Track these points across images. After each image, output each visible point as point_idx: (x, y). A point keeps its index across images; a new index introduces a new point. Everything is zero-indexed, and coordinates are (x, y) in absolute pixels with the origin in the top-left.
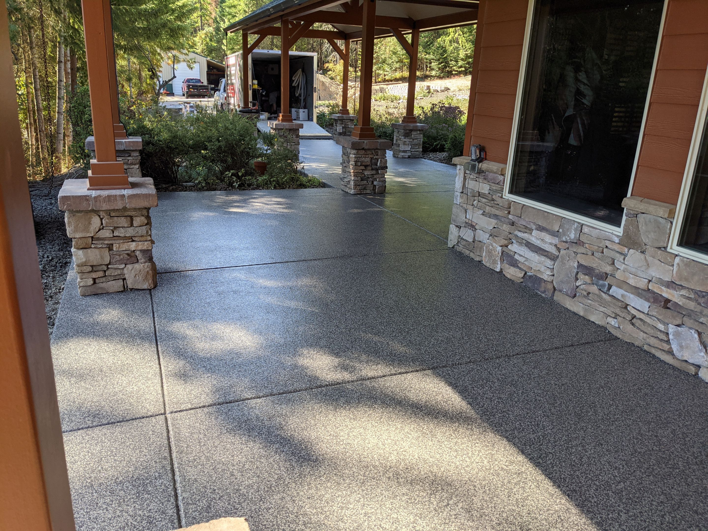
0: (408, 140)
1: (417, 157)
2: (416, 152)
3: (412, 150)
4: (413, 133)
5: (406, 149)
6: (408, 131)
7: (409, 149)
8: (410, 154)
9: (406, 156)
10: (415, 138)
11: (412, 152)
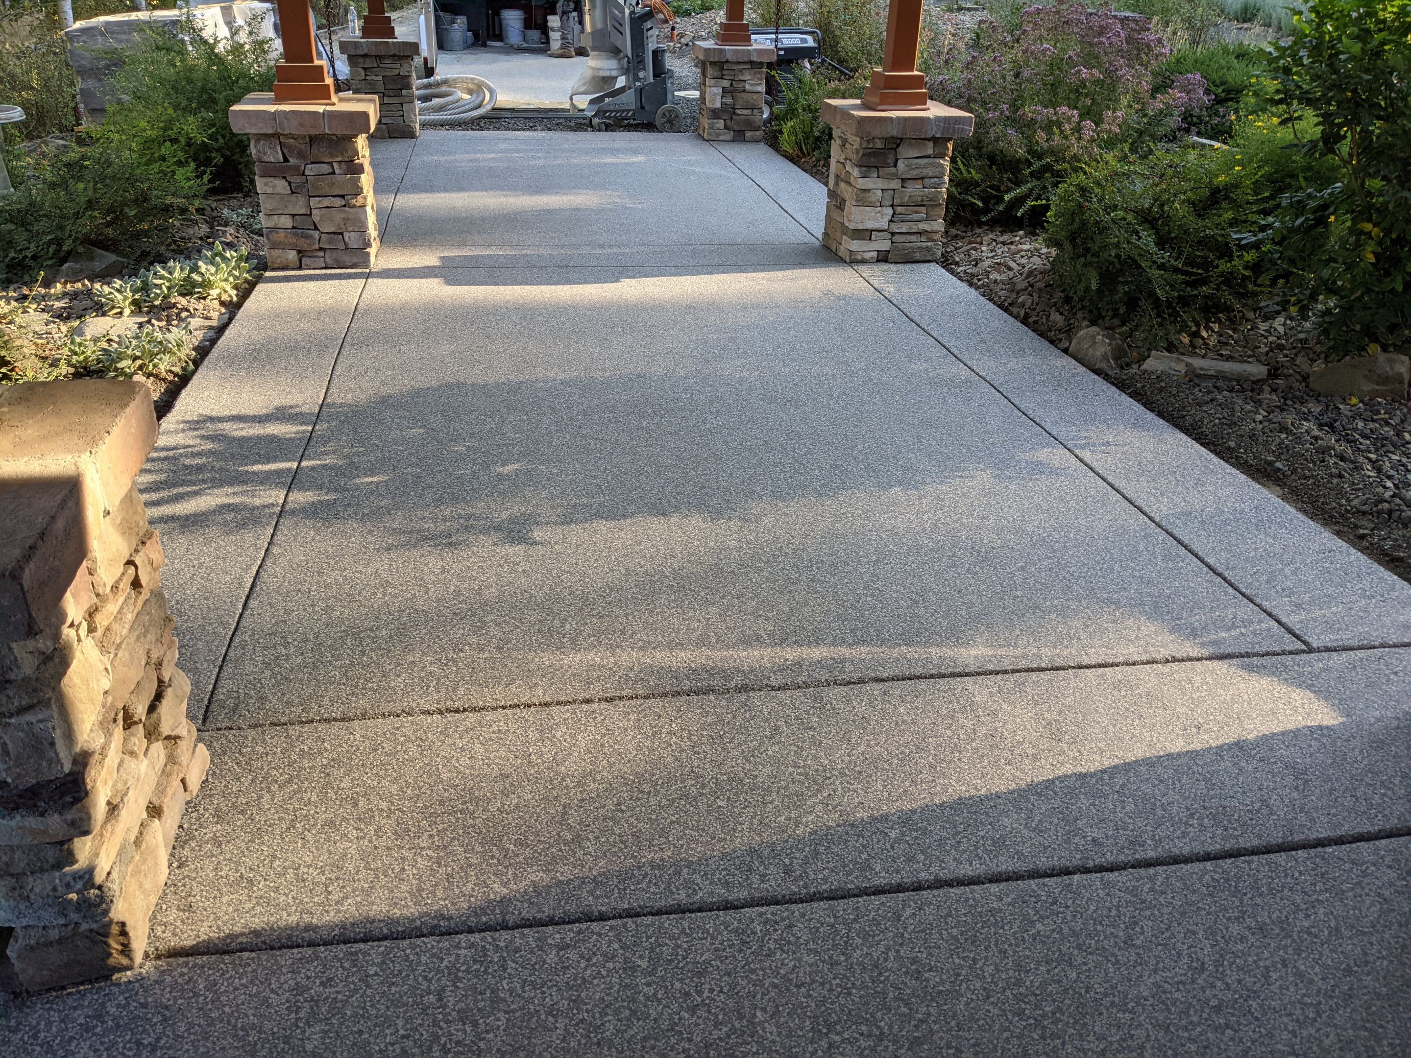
0: (881, 184)
1: (918, 256)
2: (913, 238)
3: (895, 228)
4: (905, 152)
5: (870, 225)
6: (879, 144)
7: (883, 223)
8: (885, 245)
9: (867, 256)
10: (914, 173)
11: (896, 238)
